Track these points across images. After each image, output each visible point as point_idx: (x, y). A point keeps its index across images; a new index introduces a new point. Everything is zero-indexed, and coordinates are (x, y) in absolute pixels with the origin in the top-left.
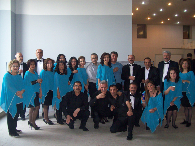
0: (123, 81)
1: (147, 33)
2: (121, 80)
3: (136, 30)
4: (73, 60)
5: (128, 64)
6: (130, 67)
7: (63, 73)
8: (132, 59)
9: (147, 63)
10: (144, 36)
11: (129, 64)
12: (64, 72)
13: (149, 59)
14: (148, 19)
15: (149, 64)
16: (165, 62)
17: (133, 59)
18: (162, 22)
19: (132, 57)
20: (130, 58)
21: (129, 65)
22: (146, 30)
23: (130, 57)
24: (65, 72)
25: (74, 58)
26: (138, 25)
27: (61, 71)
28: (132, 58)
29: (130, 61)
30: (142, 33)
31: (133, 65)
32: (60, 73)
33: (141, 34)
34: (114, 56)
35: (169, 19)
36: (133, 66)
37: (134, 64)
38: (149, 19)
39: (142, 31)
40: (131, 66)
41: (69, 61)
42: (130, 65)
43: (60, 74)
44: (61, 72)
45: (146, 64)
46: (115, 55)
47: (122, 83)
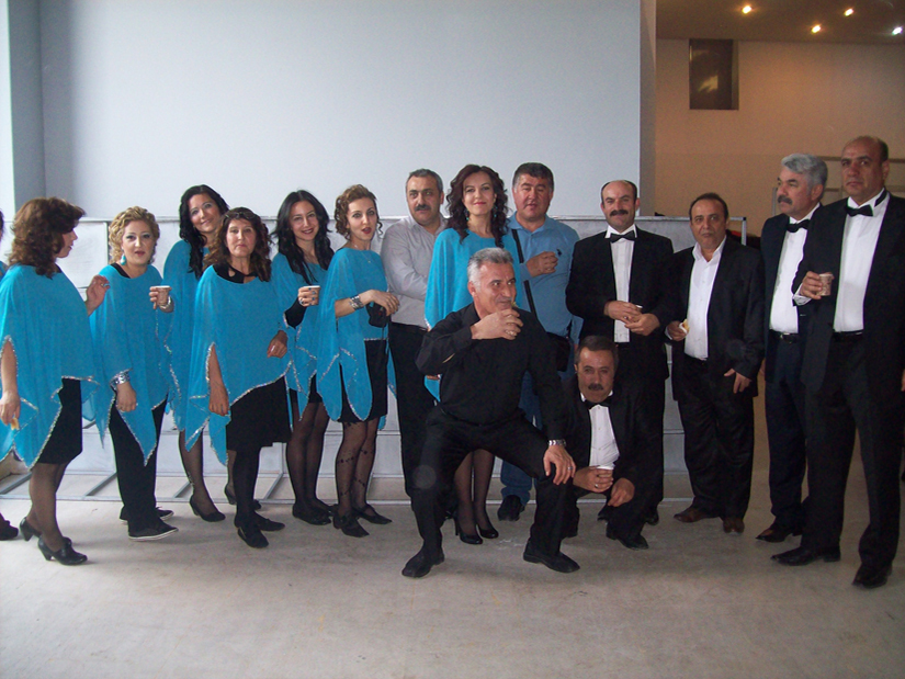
0: (579, 322)
1: (737, 84)
2: (567, 316)
3: (687, 67)
4: (301, 209)
5: (605, 233)
6: (614, 245)
7: (246, 271)
8: (620, 203)
9: (700, 218)
10: (726, 99)
11: (611, 231)
12: (250, 267)
13: (718, 202)
14: (740, 14)
15: (715, 226)
16: (793, 221)
17: (625, 202)
18: (816, 29)
19: (620, 196)
20: (611, 201)
21: (608, 236)
22: (733, 67)
23: (610, 193)
24: (261, 270)
25: (301, 196)
26: (695, 43)
27: (240, 264)
28: (623, 199)
29: (613, 213)
30: (712, 83)
31: (629, 237)
32: (231, 274)
33: (711, 88)
34: (529, 190)
35: (849, 12)
36: (632, 243)
37: (633, 228)
38: (749, 14)
39: (713, 75)
40: (622, 239)
41: (276, 214)
42: (615, 238)
43: (226, 277)
44: (234, 270)
45: (699, 227)
46: (536, 181)
47: (569, 334)
